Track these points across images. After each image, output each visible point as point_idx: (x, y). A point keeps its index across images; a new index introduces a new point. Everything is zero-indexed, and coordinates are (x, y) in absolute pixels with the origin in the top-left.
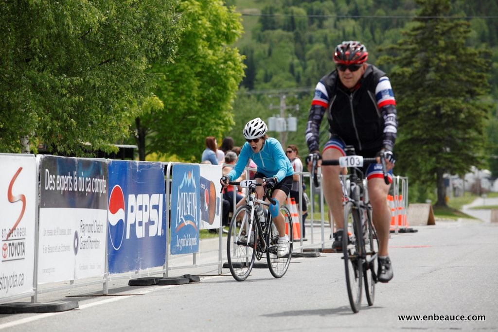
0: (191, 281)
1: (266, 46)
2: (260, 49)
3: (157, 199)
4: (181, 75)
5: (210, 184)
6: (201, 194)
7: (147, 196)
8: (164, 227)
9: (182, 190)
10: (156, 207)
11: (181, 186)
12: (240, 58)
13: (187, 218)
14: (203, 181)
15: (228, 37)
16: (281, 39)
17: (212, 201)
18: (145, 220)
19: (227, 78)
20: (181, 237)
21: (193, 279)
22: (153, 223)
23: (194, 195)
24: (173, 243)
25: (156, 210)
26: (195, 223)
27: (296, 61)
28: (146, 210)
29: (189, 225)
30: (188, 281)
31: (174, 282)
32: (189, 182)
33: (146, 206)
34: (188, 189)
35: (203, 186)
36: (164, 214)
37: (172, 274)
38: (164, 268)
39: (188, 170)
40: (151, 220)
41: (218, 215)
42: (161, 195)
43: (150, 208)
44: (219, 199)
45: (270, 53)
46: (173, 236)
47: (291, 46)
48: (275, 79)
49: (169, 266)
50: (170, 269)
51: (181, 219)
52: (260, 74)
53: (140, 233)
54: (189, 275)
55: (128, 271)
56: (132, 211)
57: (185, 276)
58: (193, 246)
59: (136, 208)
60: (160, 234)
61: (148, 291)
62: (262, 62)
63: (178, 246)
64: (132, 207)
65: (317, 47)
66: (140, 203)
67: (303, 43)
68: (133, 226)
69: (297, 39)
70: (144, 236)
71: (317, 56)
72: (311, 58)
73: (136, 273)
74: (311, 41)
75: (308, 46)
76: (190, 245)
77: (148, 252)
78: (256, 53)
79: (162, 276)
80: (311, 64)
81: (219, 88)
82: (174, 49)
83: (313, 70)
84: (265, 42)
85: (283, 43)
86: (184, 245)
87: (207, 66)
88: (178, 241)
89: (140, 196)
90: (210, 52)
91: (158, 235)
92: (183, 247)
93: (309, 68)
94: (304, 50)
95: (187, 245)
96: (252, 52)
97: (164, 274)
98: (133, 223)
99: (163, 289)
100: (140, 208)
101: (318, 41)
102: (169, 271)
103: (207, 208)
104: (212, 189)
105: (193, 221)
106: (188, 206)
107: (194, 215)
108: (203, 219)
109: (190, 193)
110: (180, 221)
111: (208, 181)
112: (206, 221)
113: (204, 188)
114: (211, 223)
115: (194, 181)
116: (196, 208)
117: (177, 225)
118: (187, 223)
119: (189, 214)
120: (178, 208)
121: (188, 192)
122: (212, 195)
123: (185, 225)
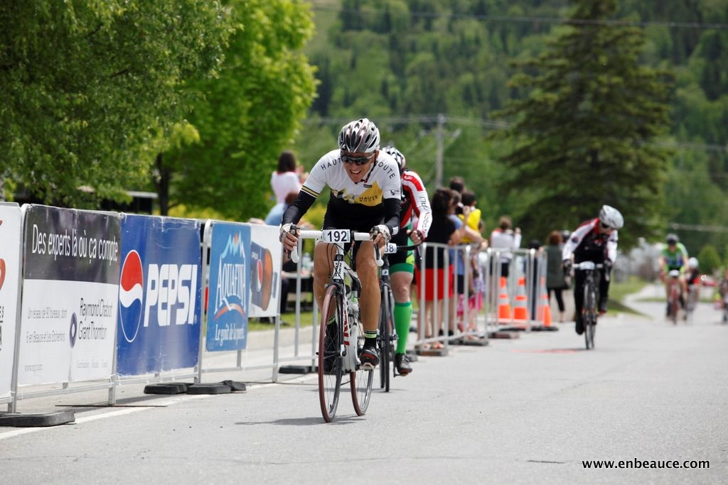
0: (233, 390)
1: (348, 54)
2: (340, 58)
3: (189, 271)
4: (225, 92)
5: (265, 253)
6: (252, 266)
7: (174, 267)
8: (197, 312)
9: (225, 261)
10: (187, 283)
11: (224, 255)
12: (309, 70)
13: (232, 300)
14: (255, 248)
15: (292, 40)
16: (370, 45)
17: (267, 277)
18: (171, 302)
19: (291, 97)
20: (222, 327)
21: (236, 387)
22: (182, 306)
23: (241, 268)
24: (211, 335)
25: (187, 288)
26: (242, 307)
27: (391, 78)
28: (173, 287)
30: (229, 390)
31: (210, 390)
32: (236, 250)
33: (173, 281)
34: (234, 259)
35: (255, 255)
36: (198, 294)
37: (207, 379)
38: (195, 371)
39: (233, 231)
40: (180, 301)
41: (274, 296)
42: (195, 267)
43: (178, 284)
44: (276, 274)
45: (353, 64)
46: (211, 325)
47: (385, 56)
48: (360, 103)
49: (203, 367)
50: (204, 371)
51: (223, 301)
52: (338, 94)
53: (164, 319)
54: (230, 381)
55: (145, 373)
56: (153, 288)
57: (225, 383)
58: (239, 340)
59: (159, 284)
60: (191, 322)
61: (173, 403)
62: (342, 78)
63: (217, 339)
64: (153, 282)
65: (425, 57)
66: (164, 276)
67: (401, 51)
68: (154, 309)
69: (394, 45)
70: (169, 324)
71: (422, 71)
72: (413, 73)
73: (156, 375)
74: (414, 49)
75: (410, 55)
76: (234, 338)
77: (175, 347)
78: (333, 63)
79: (191, 381)
80: (413, 83)
81: (279, 112)
82: (219, 58)
83: (415, 91)
84: (347, 48)
85: (372, 51)
86: (227, 338)
87: (263, 80)
88: (218, 332)
89: (164, 267)
90: (268, 60)
91: (189, 323)
92: (224, 341)
93: (410, 89)
94: (404, 61)
95: (231, 338)
96: (327, 61)
97: (195, 378)
98: (154, 304)
99: (194, 399)
100: (165, 284)
101: (423, 49)
102: (202, 374)
103: (259, 286)
104: (267, 260)
105: (240, 305)
106: (233, 284)
107: (241, 296)
108: (254, 302)
109: (236, 265)
110: (221, 304)
111: (262, 249)
112: (258, 305)
113: (256, 258)
114: (265, 309)
115: (242, 248)
116: (244, 285)
117: (216, 310)
118: (231, 307)
119: (234, 294)
120: (219, 286)
121: (234, 263)
122: (268, 269)
123: (228, 311)
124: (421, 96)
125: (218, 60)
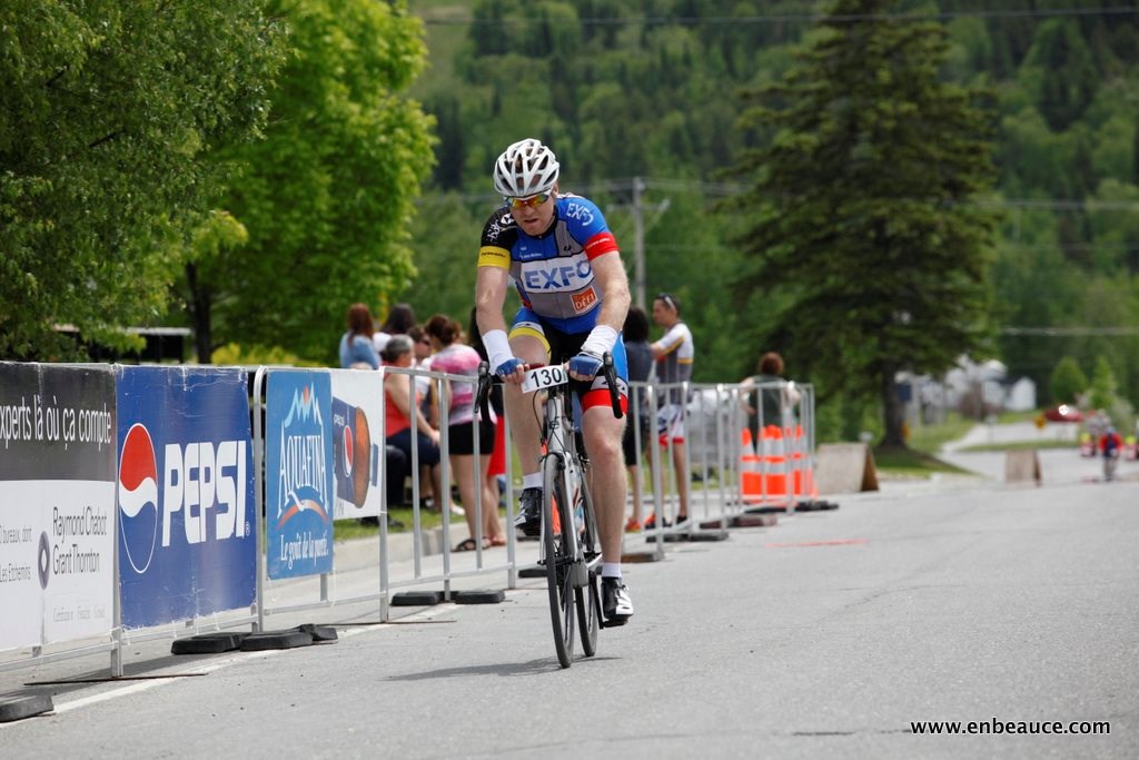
0: (317, 640)
1: (487, 93)
2: (473, 99)
3: (233, 451)
4: (287, 162)
5: (355, 415)
6: (335, 437)
7: (207, 447)
8: (250, 517)
9: (289, 432)
10: (230, 471)
11: (287, 422)
12: (422, 121)
13: (305, 493)
14: (339, 407)
15: (393, 74)
16: (519, 76)
17: (361, 454)
18: (207, 503)
19: (395, 166)
20: (290, 539)
21: (320, 634)
22: (224, 508)
23: (317, 442)
24: (274, 553)
25: (230, 479)
26: (322, 505)
27: (557, 125)
28: (207, 479)
30: (310, 640)
31: (278, 642)
32: (306, 412)
33: (207, 470)
34: (305, 427)
35: (339, 419)
36: (250, 487)
37: (272, 625)
38: (253, 611)
39: (301, 382)
40: (220, 502)
41: (375, 484)
42: (242, 444)
43: (216, 473)
44: (376, 447)
45: (496, 107)
46: (274, 537)
47: (543, 93)
49: (265, 607)
50: (267, 613)
51: (290, 497)
52: (475, 155)
53: (195, 531)
54: (311, 625)
55: (169, 621)
56: (174, 482)
57: (302, 629)
58: (318, 558)
59: (183, 476)
60: (240, 533)
61: (217, 667)
62: (479, 129)
63: (284, 558)
64: (175, 473)
65: (604, 91)
66: (191, 463)
67: (570, 83)
68: (178, 517)
69: (558, 74)
70: (204, 539)
71: (603, 112)
72: (591, 116)
73: (188, 624)
74: (590, 78)
75: (582, 88)
76: (311, 555)
77: (216, 576)
78: (464, 108)
79: (248, 629)
80: (592, 132)
81: (378, 190)
82: (262, 106)
83: (596, 145)
84: (484, 83)
85: (524, 85)
86: (298, 557)
87: (349, 140)
88: (284, 547)
89: (192, 447)
90: (355, 108)
91: (238, 535)
92: (294, 561)
93: (588, 140)
94: (574, 99)
95: (305, 556)
96: (455, 105)
97: (254, 624)
98: (178, 509)
99: (253, 659)
100: (194, 474)
101: (604, 78)
102: (264, 617)
103: (349, 468)
104: (360, 426)
105: (318, 501)
106: (304, 467)
107: (320, 487)
108: (340, 495)
109: (308, 437)
110: (287, 501)
111: (351, 407)
112: (348, 499)
113: (341, 424)
114: (359, 505)
115: (316, 409)
116: (324, 469)
117: (280, 511)
118: (303, 505)
119: (308, 484)
120: (283, 472)
121: (305, 433)
122: (361, 439)
123: (299, 512)
124: (603, 152)
125: (261, 109)
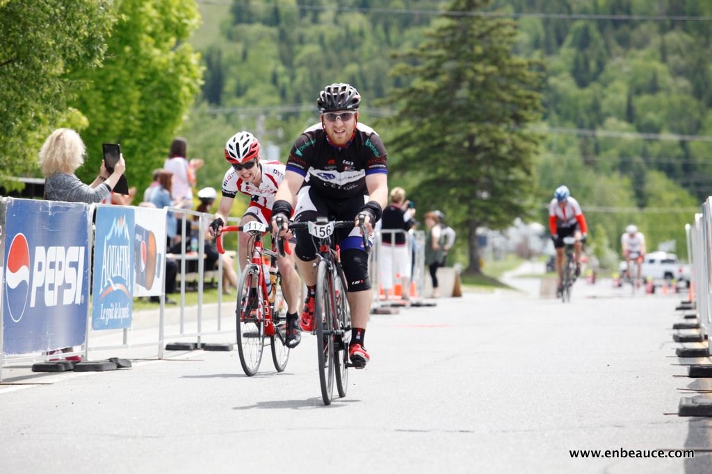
0: (119, 366)
1: (239, 47)
2: (230, 51)
3: (77, 253)
4: (114, 82)
5: (148, 235)
6: (136, 248)
7: (61, 249)
8: (84, 292)
9: (110, 243)
10: (74, 265)
11: (109, 237)
13: (117, 280)
14: (139, 230)
16: (260, 37)
17: (151, 258)
18: (59, 283)
19: (178, 87)
20: (108, 306)
21: (122, 364)
22: (69, 286)
23: (126, 250)
24: (96, 314)
25: (74, 269)
26: (127, 287)
27: (281, 69)
28: (60, 269)
29: (119, 291)
30: (115, 367)
31: (97, 367)
32: (120, 232)
33: (60, 263)
34: (119, 240)
35: (138, 237)
36: (85, 275)
37: (93, 357)
38: (82, 348)
39: (118, 214)
40: (67, 282)
41: (158, 277)
42: (83, 249)
43: (66, 265)
44: (160, 255)
45: (245, 56)
46: (96, 305)
47: (273, 48)
48: (251, 93)
49: (90, 346)
50: (90, 349)
51: (108, 282)
52: (230, 85)
53: (50, 299)
54: (116, 358)
55: (31, 352)
56: (40, 269)
57: (111, 360)
58: (123, 319)
59: (46, 266)
60: (78, 302)
61: (59, 380)
62: (234, 69)
63: (102, 318)
64: (40, 264)
65: (311, 49)
66: (51, 258)
67: (289, 43)
68: (41, 290)
69: (283, 38)
70: (56, 304)
71: (309, 62)
72: (301, 64)
73: (43, 354)
74: (302, 41)
75: (297, 47)
76: (119, 317)
77: (62, 326)
78: (225, 55)
80: (302, 74)
81: (169, 101)
82: (101, 47)
83: (304, 82)
84: (238, 41)
85: (263, 44)
86: (112, 317)
87: (152, 70)
88: (103, 311)
89: (51, 249)
90: (156, 52)
91: (76, 303)
92: (109, 320)
93: (299, 79)
94: (292, 54)
95: (116, 317)
96: (219, 54)
98: (41, 285)
99: (81, 376)
100: (52, 265)
101: (311, 41)
102: (88, 352)
103: (143, 266)
104: (151, 242)
105: (125, 285)
106: (118, 264)
107: (126, 276)
108: (137, 282)
109: (121, 247)
110: (106, 284)
111: (146, 230)
112: (142, 285)
113: (140, 240)
114: (149, 288)
115: (126, 230)
116: (129, 266)
117: (102, 290)
118: (116, 287)
119: (119, 275)
120: (104, 267)
121: (119, 244)
122: (151, 249)
123: (113, 291)
125: (101, 49)
